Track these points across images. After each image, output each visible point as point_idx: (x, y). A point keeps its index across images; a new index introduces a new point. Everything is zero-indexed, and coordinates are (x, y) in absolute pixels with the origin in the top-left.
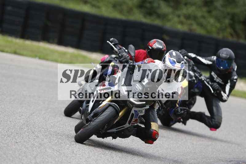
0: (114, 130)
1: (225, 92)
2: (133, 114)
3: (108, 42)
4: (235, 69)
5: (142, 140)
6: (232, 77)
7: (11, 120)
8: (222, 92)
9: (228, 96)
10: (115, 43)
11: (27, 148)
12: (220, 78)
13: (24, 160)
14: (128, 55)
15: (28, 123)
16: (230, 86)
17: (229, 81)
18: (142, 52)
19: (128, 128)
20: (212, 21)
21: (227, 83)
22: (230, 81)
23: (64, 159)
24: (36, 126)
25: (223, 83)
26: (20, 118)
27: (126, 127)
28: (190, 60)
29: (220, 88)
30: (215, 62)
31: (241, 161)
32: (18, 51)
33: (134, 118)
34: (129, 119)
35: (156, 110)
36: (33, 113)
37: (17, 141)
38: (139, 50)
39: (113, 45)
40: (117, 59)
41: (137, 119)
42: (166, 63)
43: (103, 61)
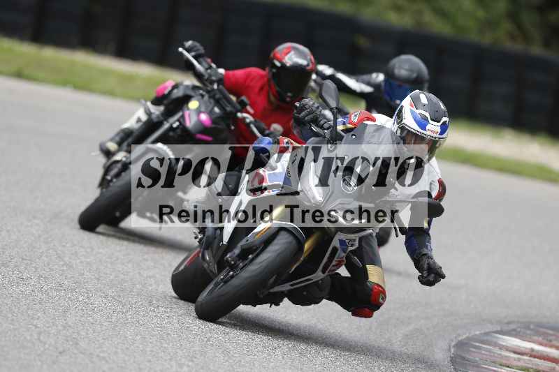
0: (285, 287)
2: (335, 249)
3: (180, 49)
10: (197, 53)
19: (318, 281)
33: (335, 259)
38: (248, 70)
39: (193, 56)
40: (204, 93)
41: (343, 261)
42: (404, 121)
43: (161, 94)
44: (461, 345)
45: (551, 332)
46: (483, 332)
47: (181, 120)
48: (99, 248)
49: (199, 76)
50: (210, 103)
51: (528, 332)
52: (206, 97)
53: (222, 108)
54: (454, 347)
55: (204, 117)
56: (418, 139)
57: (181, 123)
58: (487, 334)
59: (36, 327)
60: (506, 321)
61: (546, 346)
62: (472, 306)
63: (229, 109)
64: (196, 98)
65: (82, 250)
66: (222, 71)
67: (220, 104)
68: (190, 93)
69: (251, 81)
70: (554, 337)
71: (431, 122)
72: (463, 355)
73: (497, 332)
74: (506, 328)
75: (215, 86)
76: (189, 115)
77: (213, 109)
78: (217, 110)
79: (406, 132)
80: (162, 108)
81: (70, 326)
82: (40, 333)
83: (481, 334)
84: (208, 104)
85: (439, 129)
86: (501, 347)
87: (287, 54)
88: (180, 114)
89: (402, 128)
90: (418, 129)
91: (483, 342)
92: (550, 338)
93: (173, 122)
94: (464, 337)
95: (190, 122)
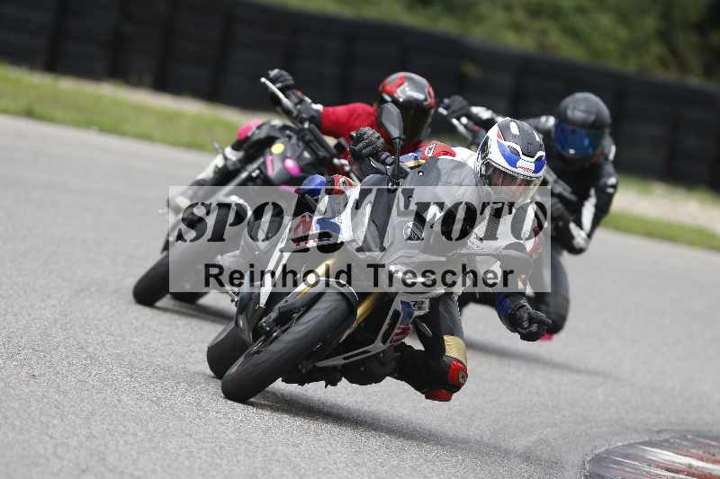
0: (338, 361)
1: (579, 224)
2: (397, 314)
3: (263, 80)
4: (611, 156)
5: (417, 388)
6: (602, 181)
7: (15, 310)
8: (572, 226)
9: (589, 236)
10: (284, 84)
11: (65, 393)
12: (565, 182)
13: (54, 426)
14: (377, 135)
15: (68, 320)
16: (597, 207)
17: (592, 192)
18: (361, 111)
19: (379, 353)
20: (606, 21)
21: (586, 197)
22: (596, 191)
23: (171, 425)
24: (90, 330)
25: (573, 198)
26: (43, 306)
27: (374, 352)
28: (476, 128)
29: (566, 214)
30: (553, 134)
31: (688, 431)
32: (38, 109)
33: (398, 325)
34: (385, 327)
35: (456, 298)
36: (82, 291)
37: (36, 373)
38: (351, 106)
39: (279, 89)
40: (291, 134)
41: (409, 329)
42: (490, 156)
43: (243, 136)
44: (598, 460)
45: (714, 443)
46: (626, 443)
47: (263, 168)
48: (132, 336)
49: (287, 112)
50: (298, 146)
51: (685, 443)
52: (294, 139)
53: (313, 152)
54: (589, 462)
55: (290, 164)
56: (509, 179)
57: (261, 172)
58: (630, 445)
59: (52, 437)
60: (656, 429)
61: (707, 461)
62: (613, 410)
63: (322, 153)
64: (283, 140)
65: (110, 338)
66: (319, 107)
67: (310, 147)
68: (276, 134)
69: (356, 119)
70: (717, 450)
71: (523, 157)
72: (602, 473)
73: (644, 443)
74: (656, 438)
75: (306, 125)
76: (272, 161)
77: (301, 154)
78: (306, 155)
79: (491, 170)
80: (240, 154)
81: (94, 437)
82: (56, 446)
83: (624, 445)
84: (296, 147)
85: (532, 166)
86: (650, 463)
87: (400, 85)
88: (261, 160)
89: (488, 165)
90: (506, 165)
91: (626, 456)
92: (712, 450)
93: (253, 169)
94: (603, 449)
95: (273, 169)
